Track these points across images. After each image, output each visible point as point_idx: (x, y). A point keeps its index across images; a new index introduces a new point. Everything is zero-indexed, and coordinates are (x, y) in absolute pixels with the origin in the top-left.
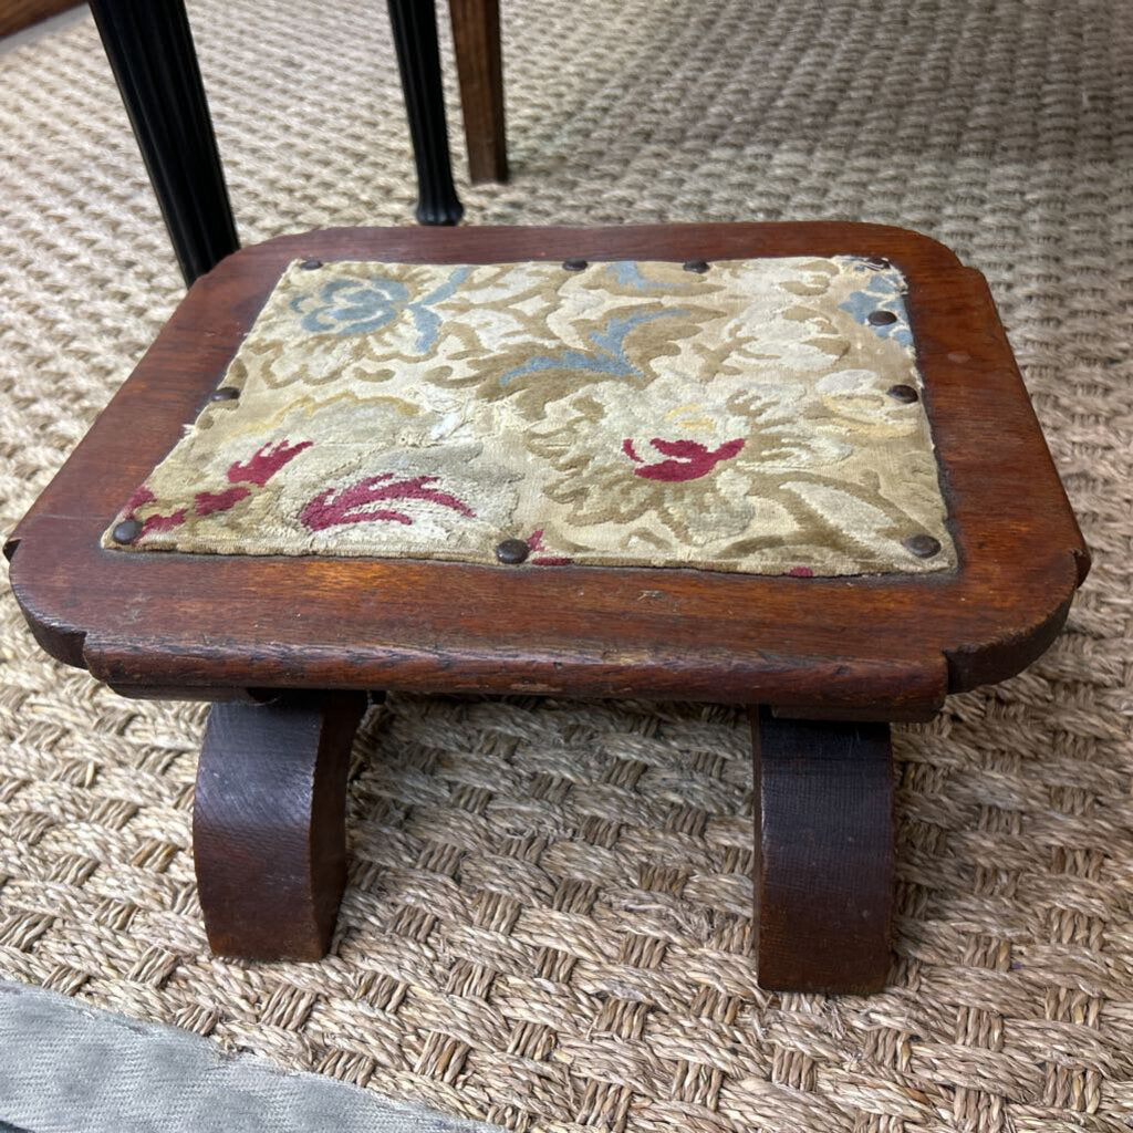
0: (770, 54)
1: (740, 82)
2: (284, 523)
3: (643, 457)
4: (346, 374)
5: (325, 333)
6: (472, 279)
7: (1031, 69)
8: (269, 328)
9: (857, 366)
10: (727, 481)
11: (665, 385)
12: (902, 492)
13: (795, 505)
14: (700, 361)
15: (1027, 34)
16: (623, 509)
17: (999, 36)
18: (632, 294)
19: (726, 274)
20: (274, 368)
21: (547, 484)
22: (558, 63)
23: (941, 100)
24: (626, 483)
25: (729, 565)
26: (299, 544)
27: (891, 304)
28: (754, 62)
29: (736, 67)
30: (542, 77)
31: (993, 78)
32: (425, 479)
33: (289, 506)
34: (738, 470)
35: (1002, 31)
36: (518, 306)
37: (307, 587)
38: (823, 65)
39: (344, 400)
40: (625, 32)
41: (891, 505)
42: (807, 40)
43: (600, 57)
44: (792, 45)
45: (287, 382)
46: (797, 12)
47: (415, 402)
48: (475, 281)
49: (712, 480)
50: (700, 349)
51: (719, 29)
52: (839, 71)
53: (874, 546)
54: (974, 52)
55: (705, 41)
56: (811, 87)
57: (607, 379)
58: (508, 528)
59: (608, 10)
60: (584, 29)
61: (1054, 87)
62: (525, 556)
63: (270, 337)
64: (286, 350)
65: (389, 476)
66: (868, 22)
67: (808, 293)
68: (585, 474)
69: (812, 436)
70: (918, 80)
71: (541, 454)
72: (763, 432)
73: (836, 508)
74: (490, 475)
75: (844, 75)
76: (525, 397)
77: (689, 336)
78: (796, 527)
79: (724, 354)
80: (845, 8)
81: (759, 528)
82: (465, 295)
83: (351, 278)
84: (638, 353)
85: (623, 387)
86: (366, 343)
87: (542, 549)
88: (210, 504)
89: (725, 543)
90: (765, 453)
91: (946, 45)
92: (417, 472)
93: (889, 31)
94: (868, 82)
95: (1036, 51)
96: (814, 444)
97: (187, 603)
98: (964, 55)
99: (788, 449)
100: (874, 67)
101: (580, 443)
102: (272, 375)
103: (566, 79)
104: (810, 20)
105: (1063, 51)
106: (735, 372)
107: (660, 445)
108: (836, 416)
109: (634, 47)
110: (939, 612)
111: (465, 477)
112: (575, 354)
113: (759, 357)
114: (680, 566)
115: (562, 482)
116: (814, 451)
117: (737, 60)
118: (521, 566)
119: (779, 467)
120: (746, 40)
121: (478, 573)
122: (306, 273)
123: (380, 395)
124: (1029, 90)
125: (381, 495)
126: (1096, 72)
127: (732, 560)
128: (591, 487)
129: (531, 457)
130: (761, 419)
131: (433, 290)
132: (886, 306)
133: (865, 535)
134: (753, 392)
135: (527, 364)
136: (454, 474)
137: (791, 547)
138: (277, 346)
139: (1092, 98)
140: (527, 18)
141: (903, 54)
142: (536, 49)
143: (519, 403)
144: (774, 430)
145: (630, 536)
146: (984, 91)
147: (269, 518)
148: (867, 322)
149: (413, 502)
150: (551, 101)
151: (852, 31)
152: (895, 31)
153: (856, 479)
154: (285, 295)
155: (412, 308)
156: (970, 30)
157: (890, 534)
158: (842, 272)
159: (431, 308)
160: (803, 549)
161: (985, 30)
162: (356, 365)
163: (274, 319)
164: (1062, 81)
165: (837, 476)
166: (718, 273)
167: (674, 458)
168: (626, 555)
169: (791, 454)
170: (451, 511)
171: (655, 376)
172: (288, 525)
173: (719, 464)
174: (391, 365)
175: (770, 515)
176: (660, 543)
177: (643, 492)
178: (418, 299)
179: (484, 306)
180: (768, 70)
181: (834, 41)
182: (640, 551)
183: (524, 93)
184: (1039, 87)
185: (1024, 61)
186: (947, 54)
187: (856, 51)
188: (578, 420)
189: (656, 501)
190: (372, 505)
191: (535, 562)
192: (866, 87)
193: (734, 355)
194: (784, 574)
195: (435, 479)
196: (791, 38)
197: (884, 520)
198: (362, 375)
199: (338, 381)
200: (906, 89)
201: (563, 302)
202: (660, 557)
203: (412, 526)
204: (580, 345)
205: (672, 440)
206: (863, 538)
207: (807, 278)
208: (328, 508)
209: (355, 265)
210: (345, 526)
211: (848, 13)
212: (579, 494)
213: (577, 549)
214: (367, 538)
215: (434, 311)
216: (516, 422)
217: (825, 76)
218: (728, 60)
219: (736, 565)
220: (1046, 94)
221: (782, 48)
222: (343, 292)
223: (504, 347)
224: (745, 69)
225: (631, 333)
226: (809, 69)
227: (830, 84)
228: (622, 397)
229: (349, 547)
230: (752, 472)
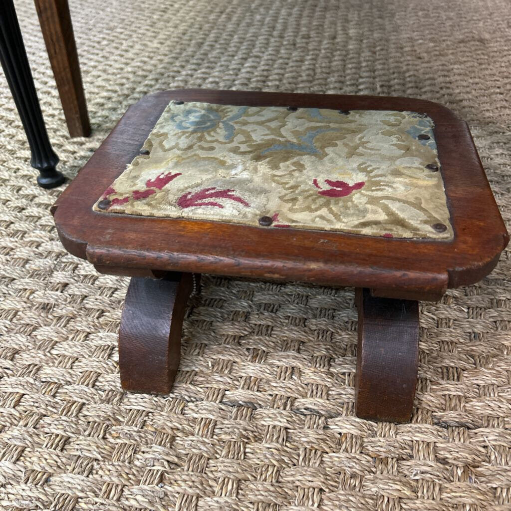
0: (230, 61)
1: (214, 77)
2: (170, 204)
3: (322, 187)
4: (195, 147)
5: (186, 130)
6: (248, 113)
7: (354, 70)
8: (162, 127)
9: (412, 155)
10: (357, 198)
11: (331, 158)
12: (431, 206)
13: (386, 209)
14: (346, 150)
15: (351, 52)
16: (313, 207)
17: (338, 52)
18: (317, 122)
19: (357, 116)
20: (164, 143)
21: (281, 195)
22: (123, 66)
23: (311, 87)
24: (314, 197)
25: (357, 231)
26: (176, 213)
27: (428, 132)
28: (222, 66)
29: (213, 68)
30: (113, 74)
31: (336, 75)
32: (229, 190)
33: (172, 198)
34: (362, 194)
35: (339, 50)
36: (268, 124)
37: (180, 230)
38: (256, 67)
39: (195, 157)
40: (158, 49)
41: (426, 211)
42: (248, 54)
43: (145, 62)
44: (240, 56)
45: (170, 149)
46: (244, 39)
47: (224, 159)
48: (250, 113)
49: (351, 197)
50: (346, 145)
51: (205, 47)
52: (263, 70)
53: (419, 226)
54: (327, 61)
55: (198, 53)
56: (249, 79)
57: (306, 154)
58: (264, 212)
59: (151, 36)
60: (138, 46)
61: (364, 80)
62: (271, 223)
63: (162, 131)
64: (169, 136)
65: (214, 188)
66: (277, 44)
67: (393, 125)
68: (297, 192)
69: (393, 182)
70: (301, 76)
71: (278, 183)
72: (373, 179)
73: (403, 211)
74: (257, 190)
75: (265, 73)
76: (271, 160)
77: (341, 140)
78: (386, 217)
79: (356, 148)
80: (266, 37)
81: (370, 217)
82: (245, 118)
83: (196, 109)
84: (320, 145)
85: (313, 158)
86: (204, 135)
87: (278, 221)
88: (139, 196)
89: (356, 222)
90: (373, 188)
91: (314, 57)
92: (225, 188)
93: (287, 49)
94: (277, 77)
95: (354, 60)
96: (394, 186)
97: (131, 234)
98: (322, 63)
99: (383, 187)
100: (279, 69)
101: (294, 179)
102: (164, 146)
103: (126, 75)
104: (249, 43)
105: (368, 61)
106: (361, 155)
107: (329, 182)
108: (404, 174)
109: (162, 57)
110: (446, 254)
111: (246, 190)
112: (293, 144)
113: (371, 149)
114: (336, 230)
115: (287, 194)
116: (394, 188)
117: (213, 64)
118: (269, 227)
119: (380, 194)
120: (218, 53)
121: (251, 229)
122: (177, 106)
123: (209, 156)
124: (353, 82)
125: (211, 196)
126: (383, 72)
127: (359, 229)
128: (300, 197)
129: (274, 185)
130: (372, 174)
131: (231, 116)
132: (425, 132)
133: (415, 222)
134: (369, 163)
135: (272, 147)
136: (242, 189)
137: (384, 225)
138: (165, 135)
139: (382, 86)
140: (109, 40)
141: (293, 61)
142: (112, 58)
143: (269, 163)
144: (378, 179)
145: (316, 217)
146: (331, 82)
147: (164, 202)
148: (417, 139)
149: (224, 199)
150: (117, 88)
151: (270, 49)
152: (290, 49)
153: (412, 200)
154: (169, 114)
155: (223, 122)
156: (325, 49)
157: (426, 222)
158: (407, 117)
159: (231, 123)
160: (389, 227)
161: (332, 49)
162: (199, 144)
163: (164, 124)
164: (367, 77)
165: (404, 198)
166: (354, 115)
167: (335, 188)
168: (314, 225)
169: (384, 189)
170: (240, 204)
171: (327, 155)
172: (172, 205)
173: (354, 191)
174: (214, 145)
175: (375, 212)
176: (328, 221)
177: (322, 200)
178: (225, 119)
179: (253, 123)
180: (229, 70)
181: (261, 55)
182: (320, 224)
183: (104, 84)
184: (357, 80)
185: (350, 66)
186: (314, 62)
187: (272, 60)
188: (294, 171)
189: (327, 204)
190: (207, 199)
191: (275, 226)
192: (276, 80)
193: (361, 148)
194: (381, 236)
195: (233, 191)
196: (240, 53)
197: (423, 217)
198: (202, 148)
199: (192, 150)
200: (295, 81)
201: (287, 123)
202: (328, 227)
203: (224, 209)
204: (295, 141)
205: (334, 180)
206: (414, 223)
207: (392, 119)
208: (189, 200)
209: (198, 104)
210: (196, 207)
211: (267, 39)
212: (294, 200)
213: (293, 221)
214: (205, 212)
215: (232, 124)
216: (268, 170)
217: (256, 74)
218: (209, 65)
219: (360, 231)
220: (361, 84)
221: (236, 58)
222: (193, 114)
223: (262, 140)
224: (217, 69)
225: (317, 137)
226: (248, 69)
227: (259, 78)
228: (313, 162)
229: (197, 216)
230: (368, 195)
